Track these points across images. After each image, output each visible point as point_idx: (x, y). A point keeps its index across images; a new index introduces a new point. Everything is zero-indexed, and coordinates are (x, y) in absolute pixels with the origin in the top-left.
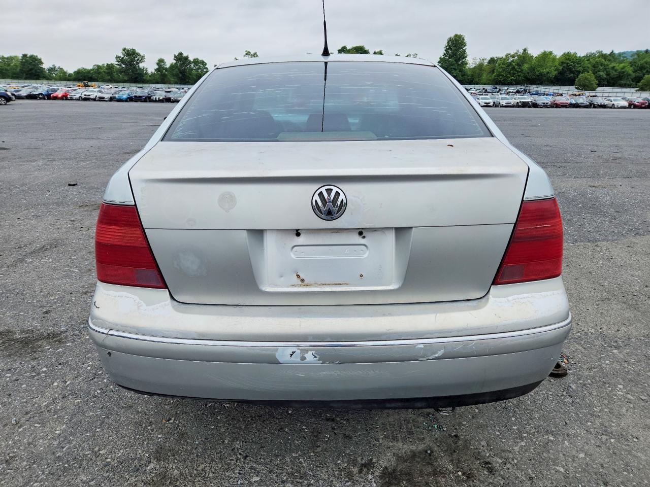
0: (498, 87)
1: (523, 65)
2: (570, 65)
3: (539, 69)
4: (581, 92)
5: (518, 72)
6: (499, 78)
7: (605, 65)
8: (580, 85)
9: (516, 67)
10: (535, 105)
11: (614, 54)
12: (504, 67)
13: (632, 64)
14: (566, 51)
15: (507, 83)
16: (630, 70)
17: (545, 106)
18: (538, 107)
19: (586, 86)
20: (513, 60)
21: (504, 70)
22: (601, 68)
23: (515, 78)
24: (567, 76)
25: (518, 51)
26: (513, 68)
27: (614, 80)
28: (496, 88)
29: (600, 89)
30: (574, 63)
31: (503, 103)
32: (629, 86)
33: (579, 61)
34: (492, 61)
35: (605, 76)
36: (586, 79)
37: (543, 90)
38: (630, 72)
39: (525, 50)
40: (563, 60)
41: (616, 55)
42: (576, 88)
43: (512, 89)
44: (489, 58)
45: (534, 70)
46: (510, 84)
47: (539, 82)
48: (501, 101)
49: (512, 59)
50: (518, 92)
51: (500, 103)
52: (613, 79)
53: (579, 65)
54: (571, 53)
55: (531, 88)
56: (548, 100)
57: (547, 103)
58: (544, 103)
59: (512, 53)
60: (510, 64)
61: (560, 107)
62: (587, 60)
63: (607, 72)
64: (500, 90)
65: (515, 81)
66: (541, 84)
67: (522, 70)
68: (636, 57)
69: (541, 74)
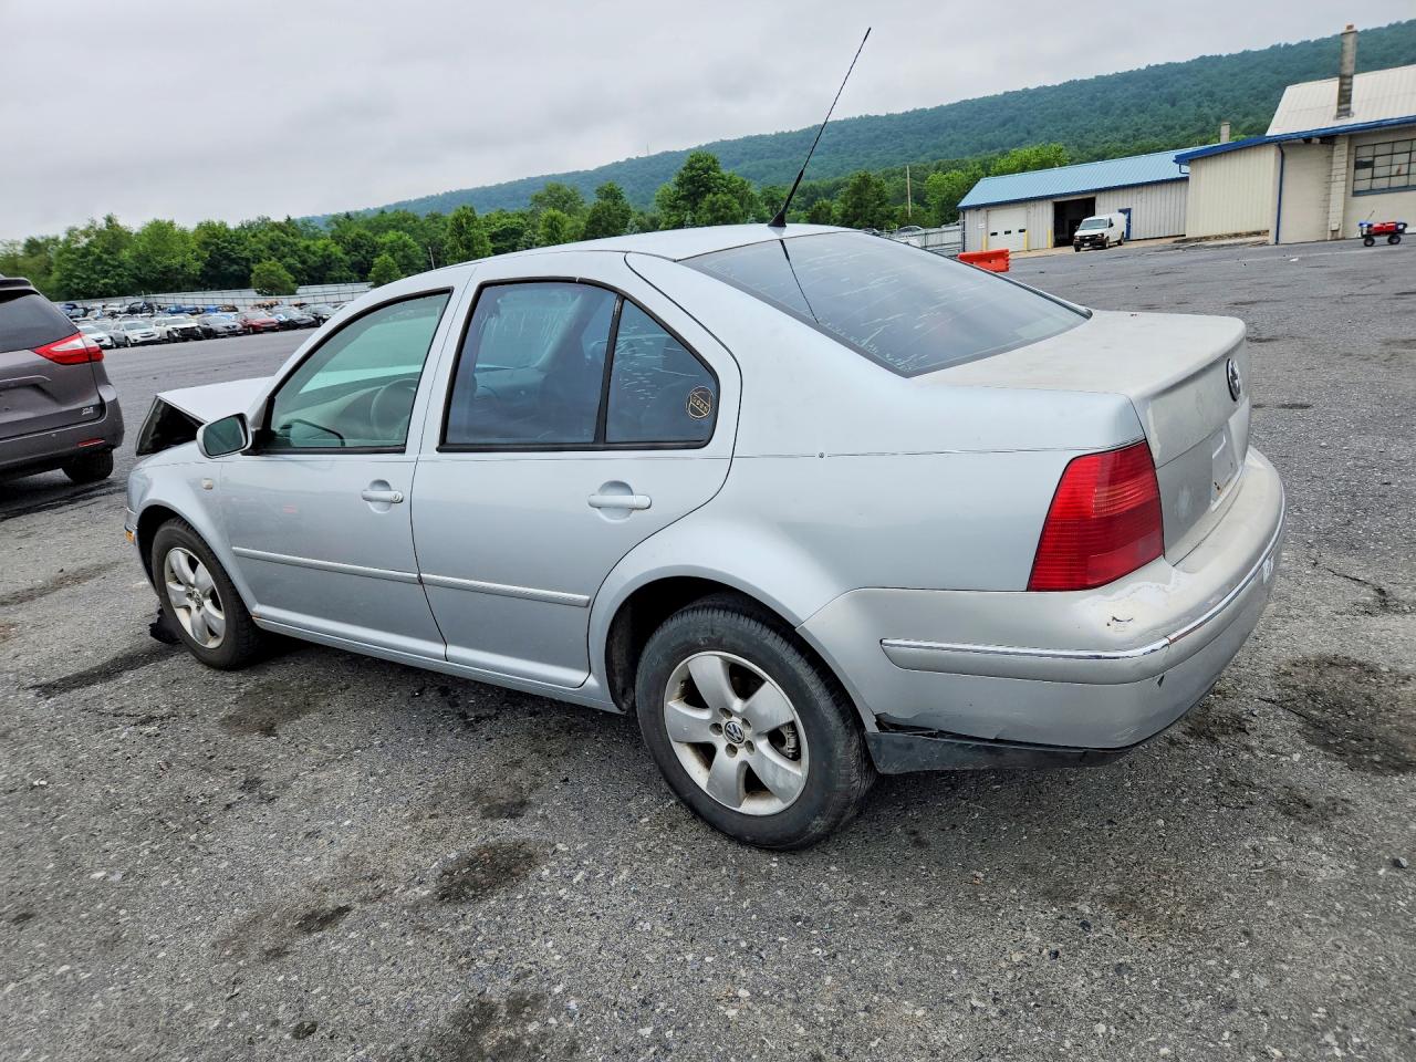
0: (78, 304)
1: (118, 250)
2: (223, 248)
3: (159, 258)
4: (272, 299)
5: (114, 267)
6: (72, 284)
7: (289, 244)
8: (264, 286)
9: (105, 256)
10: (209, 334)
11: (294, 222)
12: (75, 259)
13: (338, 239)
14: (203, 219)
15: (96, 293)
16: (337, 250)
17: (233, 333)
18: (217, 337)
19: (272, 288)
20: (91, 242)
21: (77, 265)
22: (286, 250)
23: (113, 282)
24: (226, 269)
25: (93, 221)
26: (99, 259)
27: (319, 273)
28: (75, 307)
29: (302, 290)
30: (230, 243)
31: (135, 335)
32: (348, 280)
33: (237, 238)
34: (33, 246)
35: (299, 266)
36: (271, 273)
37: (190, 301)
38: (340, 255)
39: (109, 220)
40: (203, 236)
41: (299, 224)
42: (258, 293)
43: (116, 304)
44: (24, 241)
45: (149, 261)
46: (104, 294)
47: (171, 286)
48: (129, 334)
49: (86, 240)
50: (132, 311)
51: (126, 338)
52: (315, 269)
53: (242, 247)
54: (214, 224)
55: (159, 300)
56: (230, 320)
57: (234, 327)
58: (228, 327)
59: (82, 228)
60: (86, 252)
61: (261, 332)
62: (253, 237)
63: (299, 257)
64: (86, 311)
65: (115, 286)
66: (178, 289)
67: (121, 265)
68: (335, 227)
69: (168, 269)
